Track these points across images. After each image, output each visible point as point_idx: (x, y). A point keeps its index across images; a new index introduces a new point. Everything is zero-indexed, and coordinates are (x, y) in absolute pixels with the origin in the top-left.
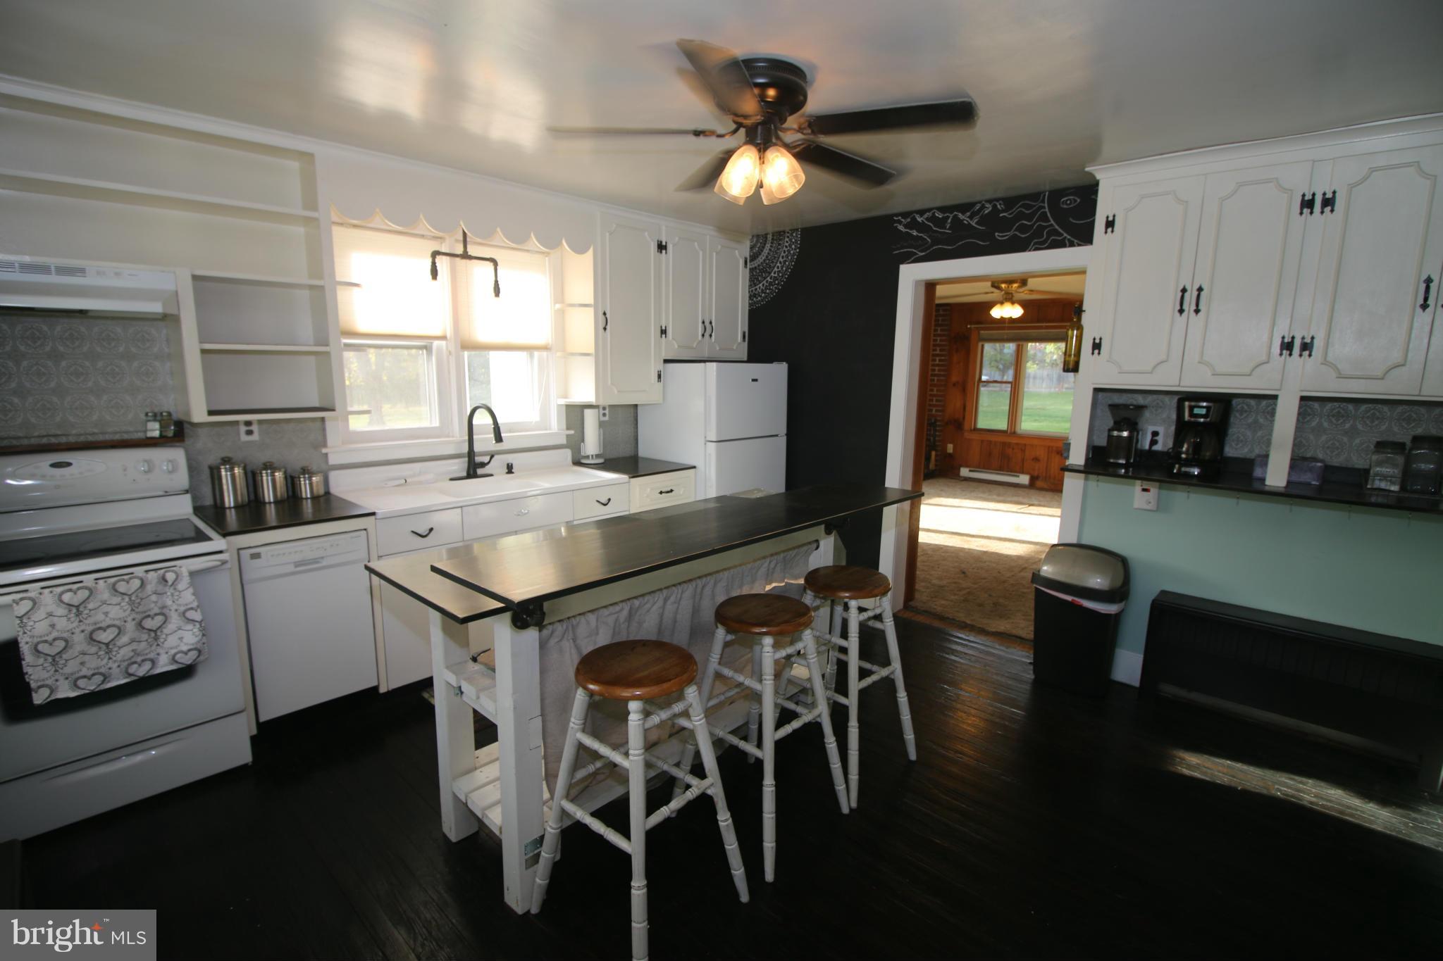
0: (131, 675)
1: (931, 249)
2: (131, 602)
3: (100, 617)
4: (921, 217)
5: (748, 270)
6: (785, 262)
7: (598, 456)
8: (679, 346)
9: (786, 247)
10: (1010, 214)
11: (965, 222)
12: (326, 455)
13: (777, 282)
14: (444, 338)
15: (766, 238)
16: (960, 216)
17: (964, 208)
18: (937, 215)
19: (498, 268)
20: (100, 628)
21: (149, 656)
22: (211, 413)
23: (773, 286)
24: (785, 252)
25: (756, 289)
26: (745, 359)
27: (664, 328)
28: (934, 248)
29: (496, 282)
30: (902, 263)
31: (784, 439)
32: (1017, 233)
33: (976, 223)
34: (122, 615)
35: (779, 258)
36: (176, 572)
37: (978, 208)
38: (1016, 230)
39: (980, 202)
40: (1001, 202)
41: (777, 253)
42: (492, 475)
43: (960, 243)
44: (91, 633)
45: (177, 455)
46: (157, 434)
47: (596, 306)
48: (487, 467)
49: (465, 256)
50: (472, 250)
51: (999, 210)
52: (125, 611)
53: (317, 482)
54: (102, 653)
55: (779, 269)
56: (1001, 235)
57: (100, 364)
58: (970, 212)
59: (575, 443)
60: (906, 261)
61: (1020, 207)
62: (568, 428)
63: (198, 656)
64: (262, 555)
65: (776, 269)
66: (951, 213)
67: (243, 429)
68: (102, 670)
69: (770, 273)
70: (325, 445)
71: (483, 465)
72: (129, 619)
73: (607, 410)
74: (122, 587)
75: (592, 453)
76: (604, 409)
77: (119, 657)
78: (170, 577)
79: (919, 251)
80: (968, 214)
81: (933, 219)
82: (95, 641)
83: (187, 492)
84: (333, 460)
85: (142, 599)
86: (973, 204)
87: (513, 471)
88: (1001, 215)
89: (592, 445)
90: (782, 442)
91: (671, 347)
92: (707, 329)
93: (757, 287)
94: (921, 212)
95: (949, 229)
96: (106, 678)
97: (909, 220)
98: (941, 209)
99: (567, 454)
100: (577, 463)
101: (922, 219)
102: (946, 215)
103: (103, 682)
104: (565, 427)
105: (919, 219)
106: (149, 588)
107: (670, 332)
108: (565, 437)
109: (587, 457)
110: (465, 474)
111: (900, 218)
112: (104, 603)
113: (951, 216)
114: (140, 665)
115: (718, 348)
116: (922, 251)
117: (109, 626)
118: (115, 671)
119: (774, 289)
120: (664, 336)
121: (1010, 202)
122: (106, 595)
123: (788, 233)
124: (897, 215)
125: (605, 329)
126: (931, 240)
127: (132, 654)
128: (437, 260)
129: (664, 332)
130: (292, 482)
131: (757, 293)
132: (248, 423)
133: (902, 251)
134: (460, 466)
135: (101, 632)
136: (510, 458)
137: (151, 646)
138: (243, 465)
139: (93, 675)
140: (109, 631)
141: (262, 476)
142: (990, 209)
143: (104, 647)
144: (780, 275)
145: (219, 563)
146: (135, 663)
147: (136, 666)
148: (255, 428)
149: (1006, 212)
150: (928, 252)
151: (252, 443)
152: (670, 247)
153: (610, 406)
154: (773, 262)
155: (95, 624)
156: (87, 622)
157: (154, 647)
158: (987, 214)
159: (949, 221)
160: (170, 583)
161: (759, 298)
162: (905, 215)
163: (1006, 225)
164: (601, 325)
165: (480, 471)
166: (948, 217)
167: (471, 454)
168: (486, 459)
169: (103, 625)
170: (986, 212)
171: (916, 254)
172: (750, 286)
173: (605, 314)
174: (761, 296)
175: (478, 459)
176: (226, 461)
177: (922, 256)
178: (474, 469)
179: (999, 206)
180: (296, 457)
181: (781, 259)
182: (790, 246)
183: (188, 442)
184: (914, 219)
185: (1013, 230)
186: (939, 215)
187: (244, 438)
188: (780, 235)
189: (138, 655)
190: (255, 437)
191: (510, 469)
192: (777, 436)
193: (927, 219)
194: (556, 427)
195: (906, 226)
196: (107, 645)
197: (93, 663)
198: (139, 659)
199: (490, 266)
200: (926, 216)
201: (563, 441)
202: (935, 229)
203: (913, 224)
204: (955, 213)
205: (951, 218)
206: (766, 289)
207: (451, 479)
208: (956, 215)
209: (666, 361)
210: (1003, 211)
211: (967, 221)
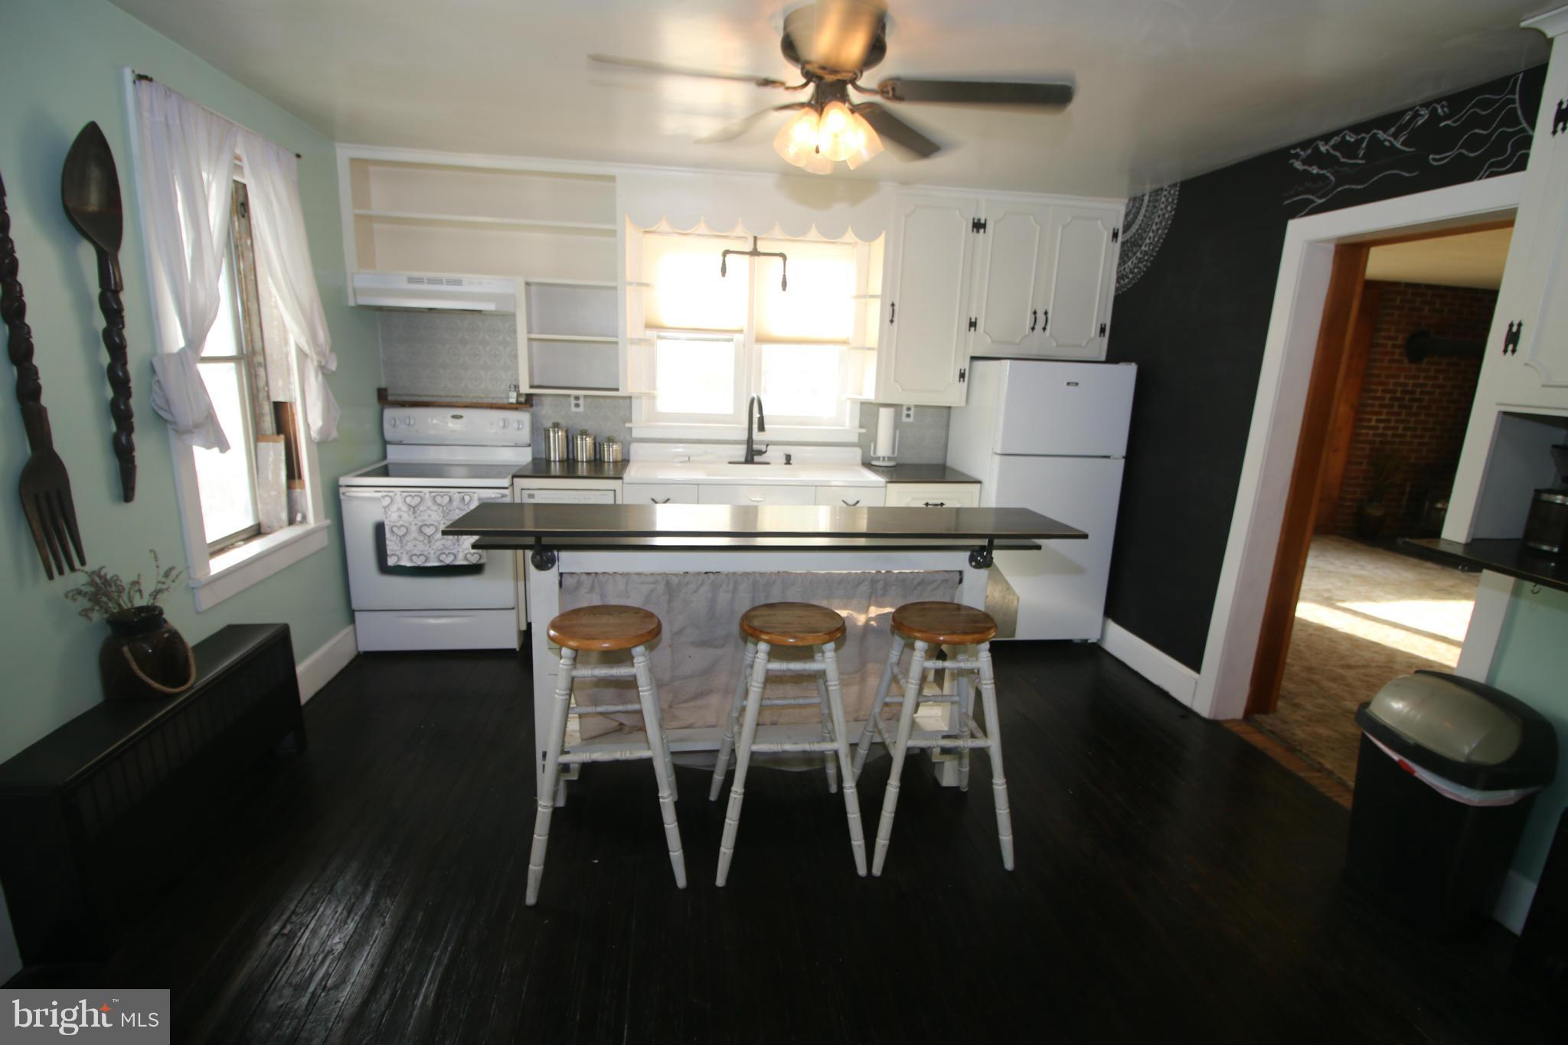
0: (441, 561)
1: (1335, 192)
2: (444, 512)
3: (426, 517)
4: (1326, 144)
5: (1118, 245)
6: (1158, 229)
7: (890, 459)
8: (993, 341)
9: (1162, 210)
10: (1454, 122)
11: (1387, 144)
12: (631, 428)
13: (1146, 258)
14: (741, 331)
15: (1143, 200)
16: (1381, 135)
17: (1383, 122)
18: (1348, 138)
19: (787, 262)
20: (426, 525)
21: (453, 551)
22: (532, 387)
23: (1142, 262)
24: (1159, 216)
25: (1124, 269)
26: (1103, 358)
27: (973, 320)
28: (1339, 189)
29: (784, 276)
30: (1293, 217)
31: (1122, 462)
32: (1461, 151)
33: (1403, 144)
34: (438, 518)
35: (1152, 225)
36: (470, 497)
37: (1407, 118)
38: (1461, 147)
39: (1411, 109)
40: (1444, 103)
41: (1151, 219)
42: (768, 463)
43: (1376, 178)
44: (421, 527)
45: (524, 417)
46: (513, 400)
47: (883, 297)
48: (764, 455)
49: (755, 253)
50: (762, 247)
51: (1440, 116)
52: (440, 516)
53: (617, 450)
54: (426, 542)
55: (1151, 240)
56: (1438, 157)
57: (488, 349)
58: (1396, 127)
59: (866, 441)
60: (1300, 212)
61: (1474, 106)
62: (861, 427)
63: (480, 559)
64: (536, 496)
65: (1147, 241)
66: (1367, 133)
67: (573, 402)
68: (426, 553)
69: (1141, 246)
70: (631, 421)
71: (760, 453)
72: (442, 523)
73: (913, 409)
74: (439, 500)
75: (884, 455)
76: (909, 409)
77: (435, 547)
78: (467, 498)
79: (1317, 197)
80: (1393, 130)
81: (1343, 147)
82: (422, 532)
83: (530, 445)
84: (636, 434)
85: (450, 511)
86: (1401, 114)
87: (791, 462)
88: (1442, 125)
89: (883, 447)
90: (1117, 467)
91: (978, 342)
92: (1040, 320)
93: (1126, 266)
94: (1326, 138)
95: (1362, 159)
96: (427, 559)
97: (1309, 151)
98: (1356, 128)
99: (858, 453)
100: (868, 464)
101: (1327, 147)
102: (1360, 137)
103: (426, 561)
104: (857, 424)
105: (1323, 149)
106: (455, 504)
107: (980, 325)
108: (857, 435)
109: (878, 459)
110: (743, 460)
111: (1298, 150)
112: (429, 508)
113: (1368, 136)
114: (447, 556)
115: (1055, 345)
116: (1320, 198)
117: (432, 525)
118: (432, 556)
119: (1142, 267)
120: (973, 329)
121: (1456, 101)
122: (429, 503)
123: (1166, 190)
124: (1294, 147)
125: (892, 321)
126: (1335, 177)
127: (442, 547)
128: (726, 259)
129: (973, 324)
130: (597, 447)
131: (1124, 273)
132: (577, 398)
133: (1296, 199)
134: (740, 451)
135: (426, 527)
136: (791, 450)
137: (454, 544)
138: (565, 429)
139: (420, 555)
140: (432, 527)
141: (577, 440)
142: (1427, 117)
143: (427, 538)
144: (1151, 247)
145: (499, 496)
146: (444, 553)
147: (444, 556)
148: (581, 402)
149: (1449, 119)
150: (1329, 196)
151: (577, 413)
152: (990, 227)
153: (916, 406)
154: (1145, 232)
155: (423, 521)
156: (419, 518)
157: (456, 546)
158: (1419, 126)
159: (1364, 145)
160: (466, 502)
161: (1126, 280)
162: (1304, 145)
163: (1445, 141)
164: (888, 317)
165: (757, 458)
166: (1363, 139)
167: (750, 441)
168: (763, 448)
169: (428, 523)
170: (1420, 123)
171: (1312, 202)
172: (1119, 265)
173: (893, 305)
174: (1128, 277)
175: (755, 447)
176: (556, 425)
177: (1321, 204)
178: (752, 455)
179: (1440, 111)
180: (606, 428)
181: (1154, 227)
182: (1166, 207)
183: (534, 408)
184: (1317, 148)
185: (1457, 148)
186: (1351, 138)
187: (573, 409)
188: (1157, 195)
189: (447, 549)
190: (581, 409)
191: (788, 460)
192: (1108, 457)
193: (1334, 147)
194: (848, 425)
195: (1304, 162)
196: (429, 537)
197: (421, 547)
198: (447, 552)
199: (780, 260)
200: (1332, 142)
201: (855, 439)
202: (1343, 160)
203: (1317, 158)
204: (1375, 131)
205: (1367, 140)
206: (1135, 268)
207: (730, 463)
208: (1375, 134)
209: (974, 358)
210: (1446, 117)
211: (1390, 141)
